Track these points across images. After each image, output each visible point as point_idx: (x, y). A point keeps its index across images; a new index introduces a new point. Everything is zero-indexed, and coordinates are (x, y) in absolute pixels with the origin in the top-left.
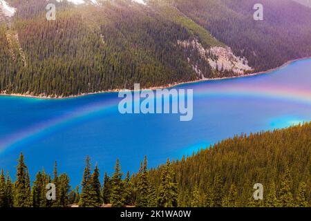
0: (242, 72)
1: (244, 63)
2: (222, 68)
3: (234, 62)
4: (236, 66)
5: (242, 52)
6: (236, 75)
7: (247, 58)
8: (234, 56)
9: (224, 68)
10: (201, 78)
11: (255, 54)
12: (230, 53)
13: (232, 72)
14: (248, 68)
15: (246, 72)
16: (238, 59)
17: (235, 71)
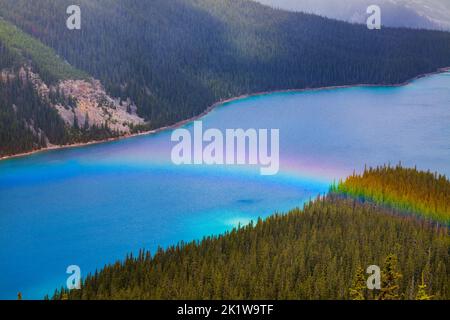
0: (126, 129)
1: (129, 111)
2: (87, 123)
3: (110, 110)
4: (114, 117)
5: (123, 87)
6: (116, 135)
7: (135, 100)
8: (108, 98)
9: (91, 123)
10: (45, 146)
11: (149, 93)
12: (100, 91)
13: (108, 130)
14: (136, 120)
15: (135, 129)
16: (116, 103)
17: (112, 127)
